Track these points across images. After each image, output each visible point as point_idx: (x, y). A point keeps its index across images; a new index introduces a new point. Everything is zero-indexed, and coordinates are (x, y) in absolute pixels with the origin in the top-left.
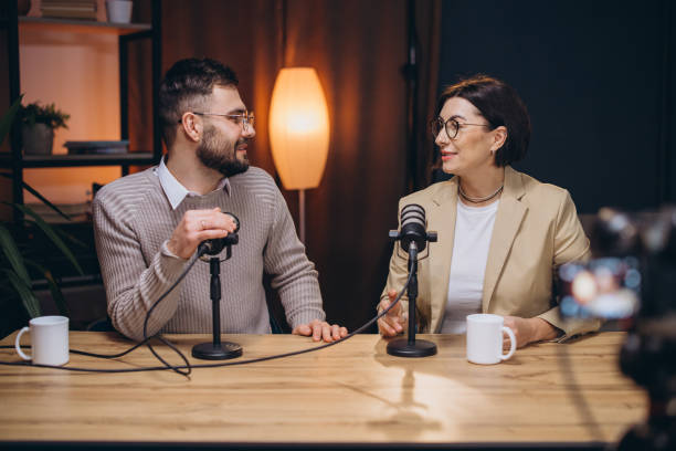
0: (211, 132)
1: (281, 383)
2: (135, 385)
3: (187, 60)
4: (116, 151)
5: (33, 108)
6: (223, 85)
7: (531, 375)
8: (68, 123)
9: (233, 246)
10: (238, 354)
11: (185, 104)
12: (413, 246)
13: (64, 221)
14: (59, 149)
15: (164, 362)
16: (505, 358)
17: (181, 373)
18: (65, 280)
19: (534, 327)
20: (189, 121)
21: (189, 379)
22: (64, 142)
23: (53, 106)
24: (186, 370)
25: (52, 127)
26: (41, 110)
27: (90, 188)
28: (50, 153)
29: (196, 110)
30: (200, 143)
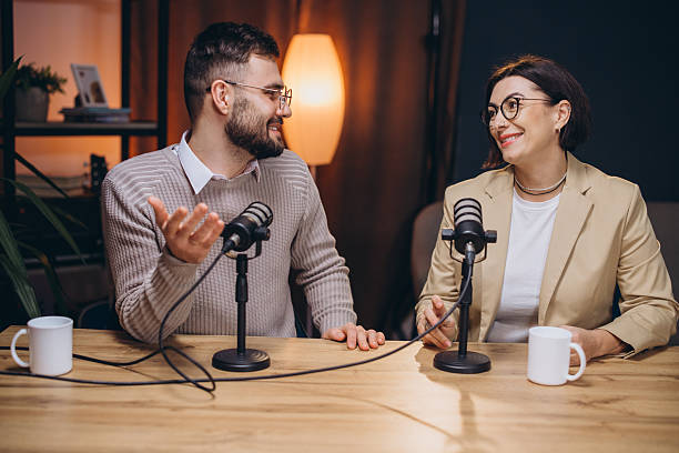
0: (242, 105)
1: (321, 405)
2: (151, 404)
4: (116, 119)
5: (27, 69)
6: (262, 54)
7: (606, 402)
8: (64, 87)
9: (263, 242)
10: (265, 364)
11: (216, 71)
12: (470, 247)
13: (59, 195)
14: (55, 116)
15: (182, 375)
16: (572, 378)
17: (203, 388)
18: (59, 258)
19: (598, 340)
20: (219, 90)
21: (214, 396)
22: (60, 108)
23: (49, 68)
24: (209, 385)
25: (48, 92)
26: (36, 72)
27: (88, 160)
28: (45, 120)
29: (228, 79)
30: (230, 116)
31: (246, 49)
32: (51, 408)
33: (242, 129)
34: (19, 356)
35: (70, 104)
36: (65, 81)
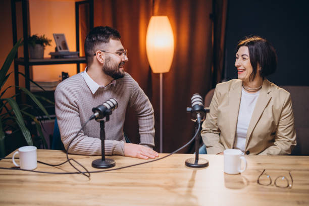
0: (109, 59)
1: (133, 183)
3: (98, 27)
4: (72, 56)
5: (35, 37)
6: (114, 38)
8: (51, 43)
10: (113, 165)
11: (97, 47)
12: (199, 116)
14: (47, 55)
15: (78, 170)
16: (242, 171)
17: (86, 175)
20: (99, 54)
21: (90, 179)
22: (49, 53)
23: (44, 36)
24: (88, 174)
25: (46, 44)
26: (38, 38)
27: (61, 74)
28: (43, 58)
29: (102, 50)
30: (104, 64)
31: (108, 37)
32: (24, 184)
33: (109, 69)
34: (16, 162)
35: (54, 51)
36: (51, 41)
